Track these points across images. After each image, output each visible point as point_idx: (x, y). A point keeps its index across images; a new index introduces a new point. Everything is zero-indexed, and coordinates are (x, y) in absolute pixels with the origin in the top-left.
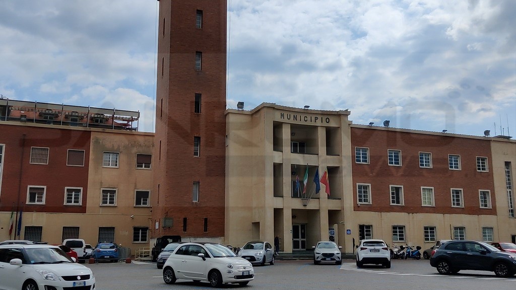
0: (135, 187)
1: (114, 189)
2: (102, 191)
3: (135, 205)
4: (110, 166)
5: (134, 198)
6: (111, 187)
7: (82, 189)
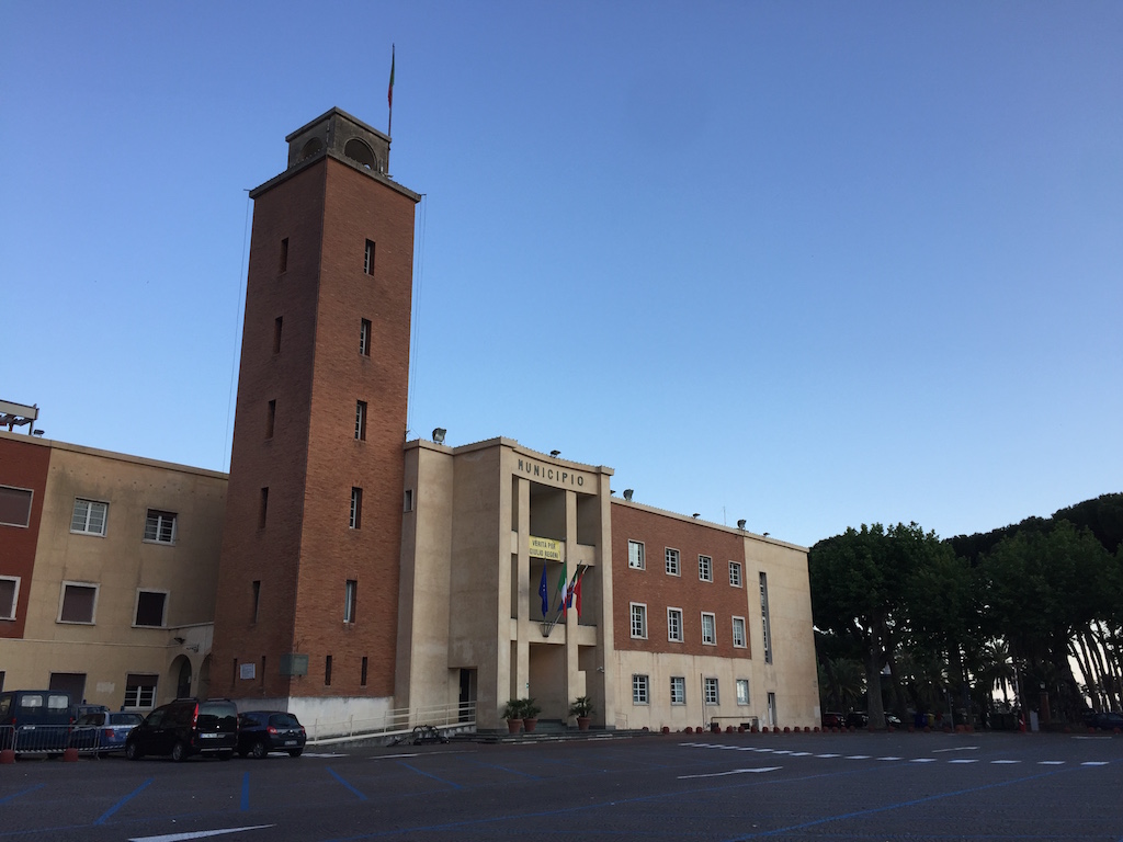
0: (139, 583)
1: (93, 586)
2: (64, 588)
3: (134, 624)
4: (86, 532)
5: (133, 608)
6: (85, 579)
7: (18, 580)
